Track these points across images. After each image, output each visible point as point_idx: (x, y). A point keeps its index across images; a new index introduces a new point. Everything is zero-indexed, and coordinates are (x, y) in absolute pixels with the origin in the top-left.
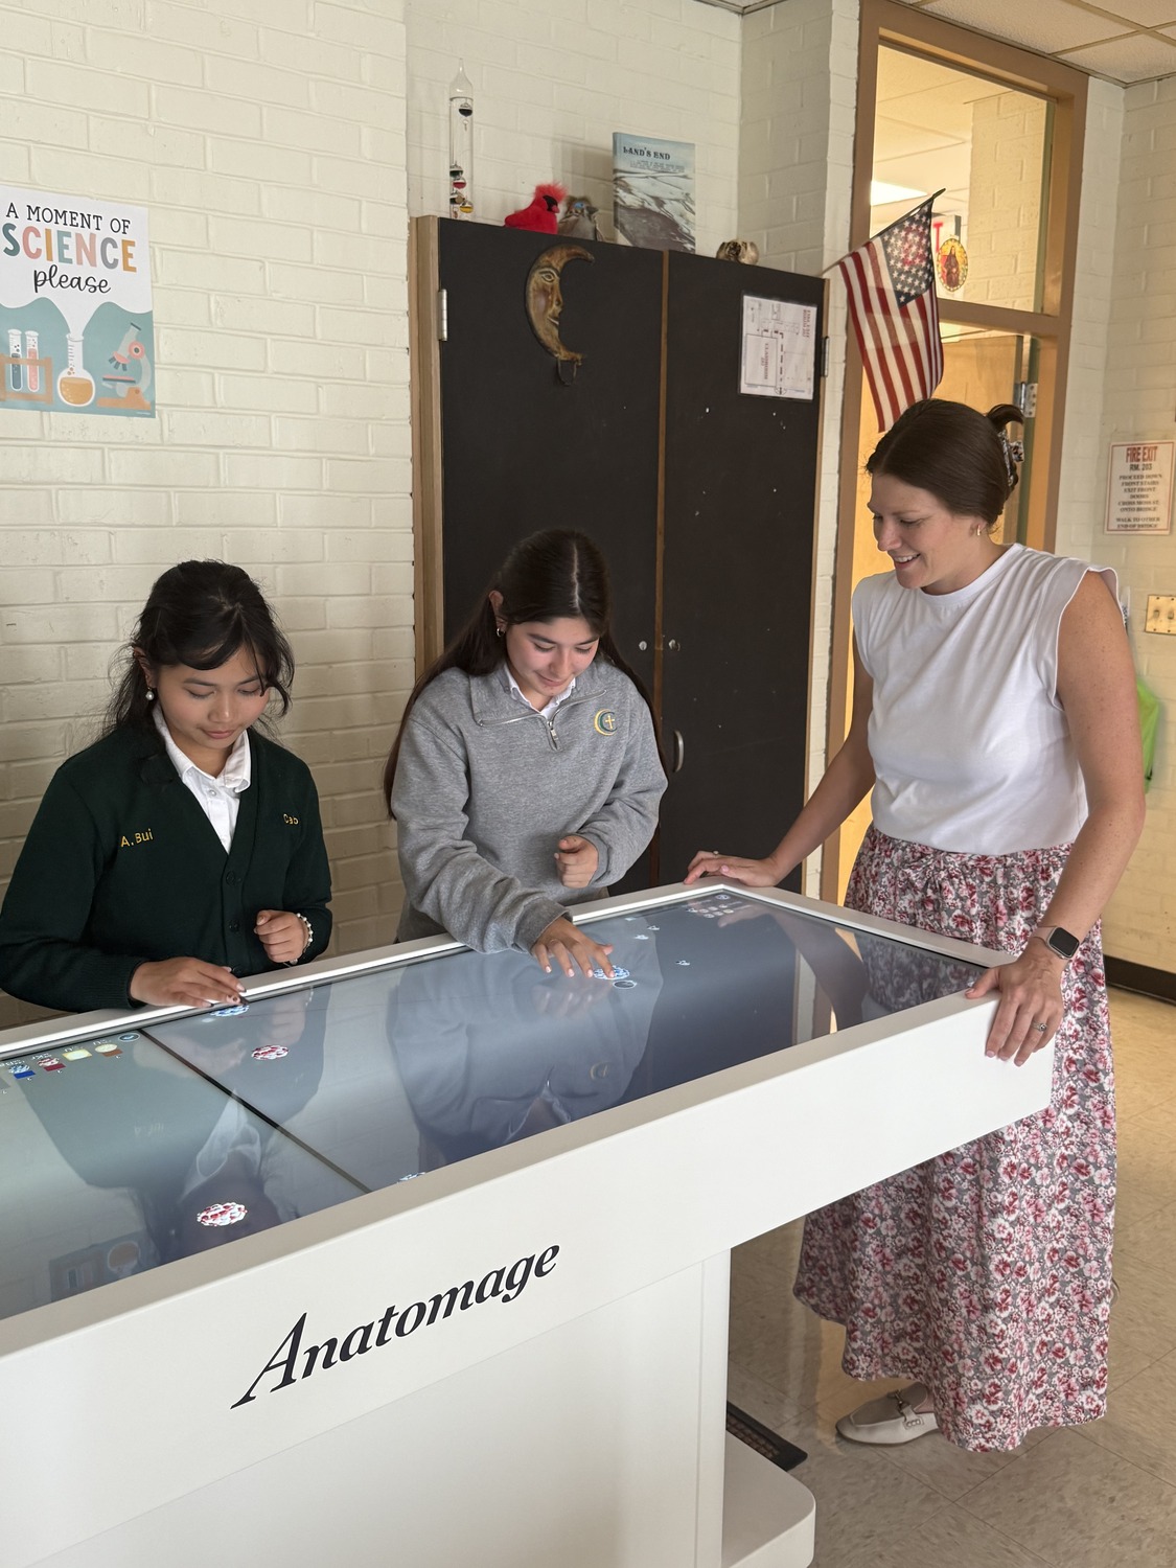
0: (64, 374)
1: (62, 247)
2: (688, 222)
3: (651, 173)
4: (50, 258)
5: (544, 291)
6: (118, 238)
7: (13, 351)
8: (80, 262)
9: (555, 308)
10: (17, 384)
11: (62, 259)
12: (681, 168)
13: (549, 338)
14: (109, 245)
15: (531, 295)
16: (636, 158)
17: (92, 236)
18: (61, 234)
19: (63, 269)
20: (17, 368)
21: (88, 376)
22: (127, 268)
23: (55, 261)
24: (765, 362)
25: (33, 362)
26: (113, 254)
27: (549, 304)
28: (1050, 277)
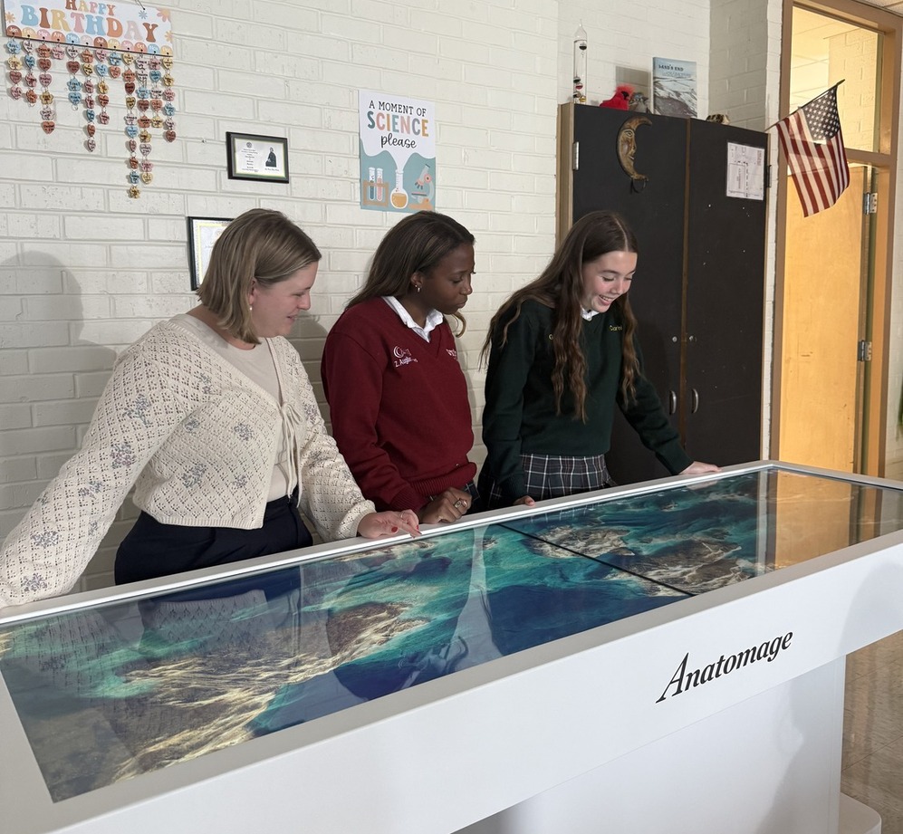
0: (394, 192)
1: (395, 123)
2: (693, 104)
3: (673, 78)
4: (389, 130)
5: (628, 142)
6: (420, 118)
7: (371, 179)
8: (402, 132)
9: (633, 151)
10: (372, 197)
11: (394, 130)
12: (689, 75)
13: (629, 167)
14: (416, 123)
15: (620, 144)
16: (665, 71)
17: (409, 117)
18: (394, 117)
19: (395, 135)
20: (372, 188)
21: (404, 192)
22: (424, 135)
23: (391, 131)
24: (739, 179)
25: (380, 185)
26: (418, 127)
27: (629, 149)
28: (883, 132)
